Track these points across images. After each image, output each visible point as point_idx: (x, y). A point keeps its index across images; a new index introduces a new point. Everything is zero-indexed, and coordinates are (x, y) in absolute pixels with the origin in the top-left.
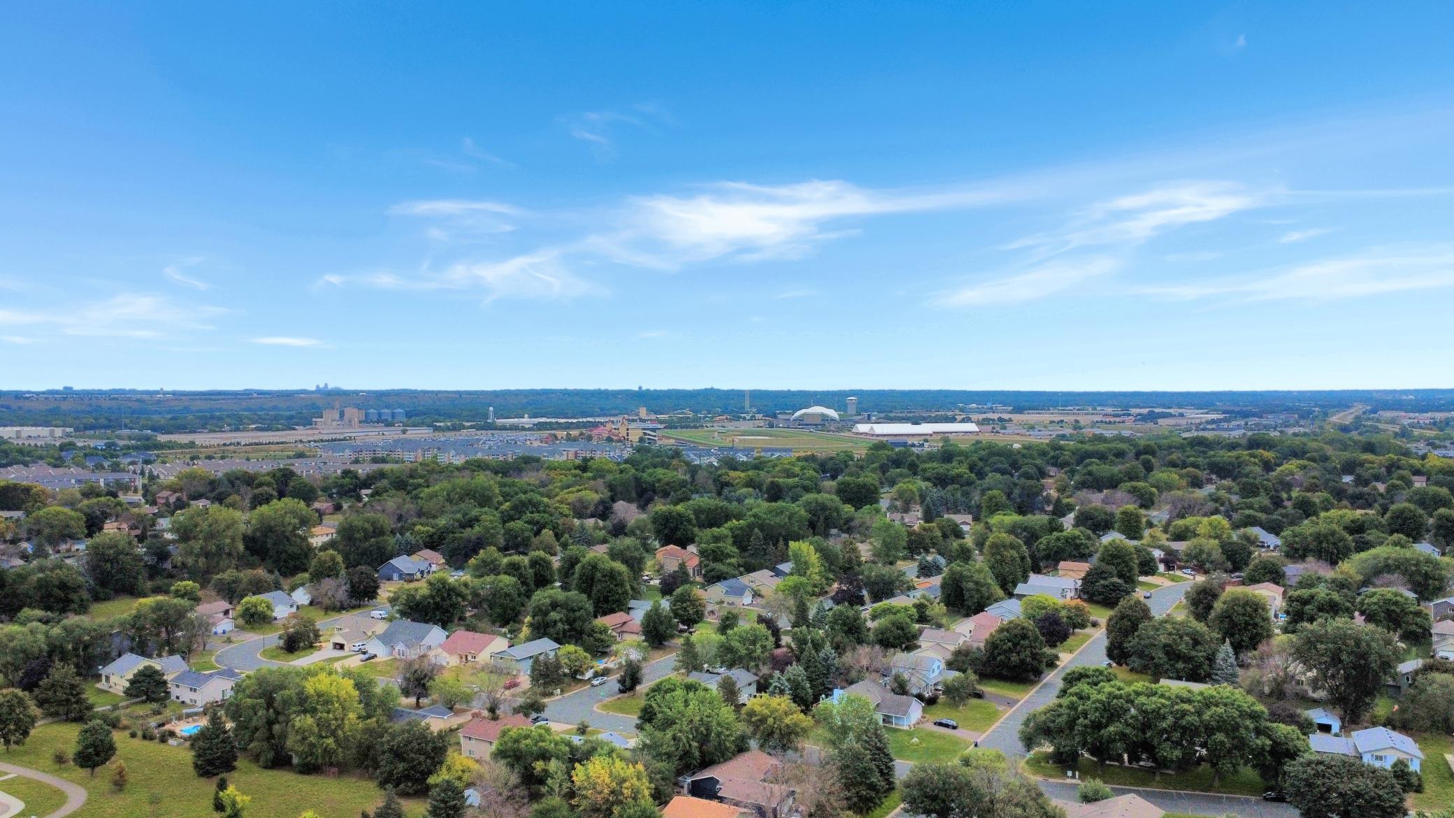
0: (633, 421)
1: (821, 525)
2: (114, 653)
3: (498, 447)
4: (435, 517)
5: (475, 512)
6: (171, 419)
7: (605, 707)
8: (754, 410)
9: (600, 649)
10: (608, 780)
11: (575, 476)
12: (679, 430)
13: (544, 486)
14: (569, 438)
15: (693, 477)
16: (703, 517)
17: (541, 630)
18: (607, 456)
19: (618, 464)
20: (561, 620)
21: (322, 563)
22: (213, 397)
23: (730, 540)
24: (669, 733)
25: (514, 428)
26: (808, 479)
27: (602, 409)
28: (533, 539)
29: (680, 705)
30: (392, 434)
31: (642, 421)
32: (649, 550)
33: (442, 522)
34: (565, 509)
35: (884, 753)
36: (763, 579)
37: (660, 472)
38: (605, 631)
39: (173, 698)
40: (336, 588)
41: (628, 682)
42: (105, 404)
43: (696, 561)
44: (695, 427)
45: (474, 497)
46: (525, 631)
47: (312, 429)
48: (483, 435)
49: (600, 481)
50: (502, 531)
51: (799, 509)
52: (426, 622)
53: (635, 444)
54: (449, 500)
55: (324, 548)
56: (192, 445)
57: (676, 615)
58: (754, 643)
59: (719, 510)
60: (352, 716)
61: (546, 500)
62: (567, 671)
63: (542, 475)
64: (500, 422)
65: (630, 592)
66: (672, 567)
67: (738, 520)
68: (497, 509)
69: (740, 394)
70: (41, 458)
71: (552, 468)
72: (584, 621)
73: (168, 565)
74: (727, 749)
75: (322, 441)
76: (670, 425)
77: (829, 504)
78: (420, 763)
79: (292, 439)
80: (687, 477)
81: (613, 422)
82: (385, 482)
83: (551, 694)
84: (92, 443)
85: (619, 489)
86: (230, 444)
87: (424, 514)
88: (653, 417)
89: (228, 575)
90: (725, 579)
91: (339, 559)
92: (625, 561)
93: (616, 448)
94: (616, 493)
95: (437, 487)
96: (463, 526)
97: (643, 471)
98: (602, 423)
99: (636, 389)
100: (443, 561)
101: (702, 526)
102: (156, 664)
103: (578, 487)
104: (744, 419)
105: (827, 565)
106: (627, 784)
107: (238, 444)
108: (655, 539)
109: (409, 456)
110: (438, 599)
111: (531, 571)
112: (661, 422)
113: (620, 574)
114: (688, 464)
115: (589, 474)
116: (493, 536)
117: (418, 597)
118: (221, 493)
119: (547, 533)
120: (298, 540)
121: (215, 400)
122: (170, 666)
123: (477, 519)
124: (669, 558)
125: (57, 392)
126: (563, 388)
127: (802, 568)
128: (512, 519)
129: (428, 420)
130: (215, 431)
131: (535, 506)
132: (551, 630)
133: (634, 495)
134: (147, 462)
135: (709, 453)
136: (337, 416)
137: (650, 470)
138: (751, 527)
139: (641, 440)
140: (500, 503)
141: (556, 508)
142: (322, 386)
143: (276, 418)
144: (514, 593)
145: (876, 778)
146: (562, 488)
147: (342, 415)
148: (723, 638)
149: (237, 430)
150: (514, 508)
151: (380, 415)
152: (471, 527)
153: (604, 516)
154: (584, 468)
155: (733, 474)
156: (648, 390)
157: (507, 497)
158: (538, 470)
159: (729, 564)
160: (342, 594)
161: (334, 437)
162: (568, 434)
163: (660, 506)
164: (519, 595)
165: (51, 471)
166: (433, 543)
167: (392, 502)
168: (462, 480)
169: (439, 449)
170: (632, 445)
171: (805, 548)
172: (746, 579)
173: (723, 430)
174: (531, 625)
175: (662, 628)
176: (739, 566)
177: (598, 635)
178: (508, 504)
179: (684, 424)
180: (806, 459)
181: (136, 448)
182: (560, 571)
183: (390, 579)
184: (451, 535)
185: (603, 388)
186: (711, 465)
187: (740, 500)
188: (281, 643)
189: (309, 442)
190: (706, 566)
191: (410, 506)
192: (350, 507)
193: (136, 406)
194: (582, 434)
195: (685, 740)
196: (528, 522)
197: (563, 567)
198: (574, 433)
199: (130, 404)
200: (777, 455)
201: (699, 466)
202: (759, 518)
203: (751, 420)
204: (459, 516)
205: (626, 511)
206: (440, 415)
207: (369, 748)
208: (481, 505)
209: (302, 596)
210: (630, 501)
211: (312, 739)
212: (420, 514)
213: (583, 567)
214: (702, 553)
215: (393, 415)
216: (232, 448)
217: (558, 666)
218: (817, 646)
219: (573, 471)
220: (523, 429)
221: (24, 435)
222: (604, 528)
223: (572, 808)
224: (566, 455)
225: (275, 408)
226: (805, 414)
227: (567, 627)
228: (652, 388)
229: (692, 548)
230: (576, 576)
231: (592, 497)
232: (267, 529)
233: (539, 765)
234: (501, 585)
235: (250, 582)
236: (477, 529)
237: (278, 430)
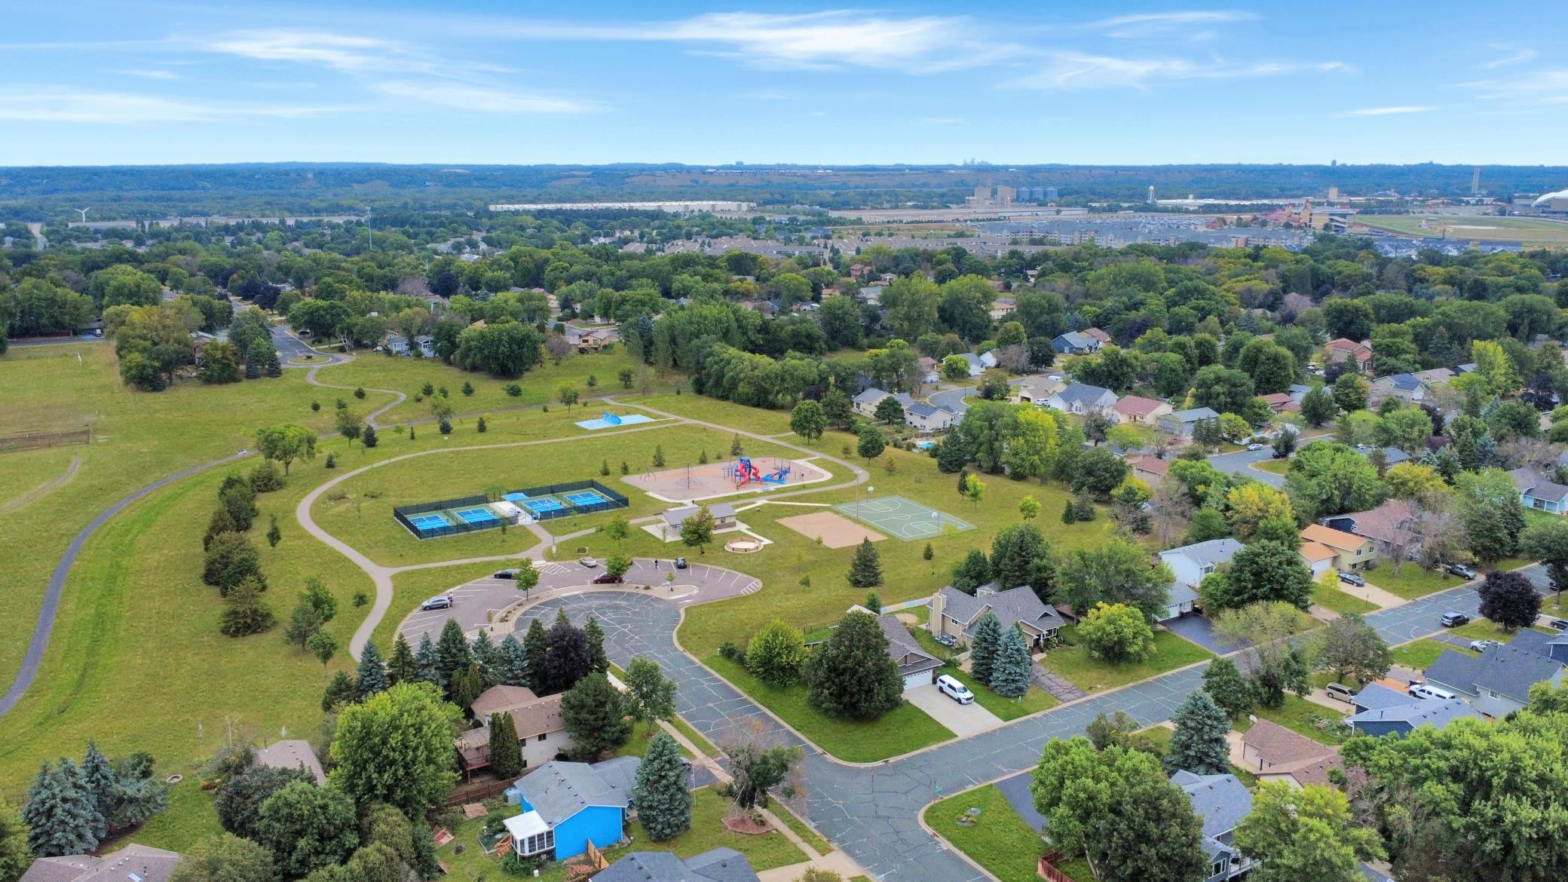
0: (1319, 204)
1: (1524, 329)
2: (860, 388)
3: (1159, 231)
4: (1101, 299)
5: (1141, 296)
6: (835, 195)
7: (1259, 466)
8: (1484, 192)
9: (1258, 420)
10: (1257, 500)
11: (1245, 265)
12: (1376, 216)
13: (1209, 274)
14: (1240, 224)
15: (1381, 273)
16: (1383, 312)
17: (1202, 400)
18: (1282, 243)
19: (1295, 253)
20: (1223, 393)
21: (1007, 332)
22: (869, 173)
23: (1411, 337)
24: (1314, 481)
25: (1177, 210)
26: (1526, 279)
27: (1282, 190)
28: (1197, 324)
29: (1328, 461)
30: (1046, 215)
31: (1331, 204)
32: (1319, 343)
33: (1108, 303)
34: (1232, 298)
35: (1518, 520)
36: (1440, 377)
37: (1342, 265)
38: (1265, 407)
39: (908, 423)
40: (1019, 354)
41: (1282, 449)
42: (776, 179)
43: (1368, 355)
44: (1399, 213)
45: (1139, 282)
46: (1189, 401)
47: (965, 207)
48: (1142, 218)
49: (1272, 271)
50: (1167, 315)
51: (1497, 309)
52: (1103, 386)
53: (1317, 232)
54: (1115, 283)
55: (1003, 320)
56: (859, 221)
57: (1337, 400)
58: (1412, 426)
59: (1403, 306)
60: (1052, 442)
61: (1212, 287)
62: (1225, 436)
63: (1209, 262)
64: (1162, 202)
65: (1293, 376)
66: (1341, 357)
67: (1423, 317)
68: (1161, 294)
69: (1466, 172)
70: (741, 231)
71: (1219, 255)
72: (1245, 395)
73: (878, 327)
74: (1366, 501)
75: (977, 220)
76: (1366, 210)
77: (1539, 306)
78: (1105, 479)
79: (949, 218)
80: (1374, 272)
81: (1294, 205)
82: (1050, 264)
83: (1211, 452)
84: (777, 217)
85: (1293, 280)
86: (894, 222)
87: (1090, 296)
88: (1345, 199)
89: (930, 336)
90: (1396, 373)
91: (1022, 329)
92: (1292, 348)
93: (1294, 235)
94: (1288, 284)
95: (1104, 270)
96: (1128, 309)
97: (1323, 263)
98: (1280, 207)
99: (1328, 163)
100: (1109, 339)
101: (1380, 321)
102: (897, 396)
103: (1247, 277)
104: (1468, 203)
105: (1517, 367)
106: (1273, 505)
107: (901, 221)
108: (1327, 333)
109: (1065, 239)
110: (1112, 368)
111: (1197, 352)
112: (1353, 205)
113: (1284, 358)
114: (1377, 256)
115: (1260, 264)
116: (1158, 319)
117: (1093, 365)
118: (905, 268)
119: (1212, 320)
120: (980, 312)
121: (871, 176)
122: (905, 400)
123: (1142, 303)
124: (1339, 349)
125: (731, 167)
126: (1235, 162)
127: (1486, 366)
128: (1176, 304)
129: (1082, 199)
130: (877, 209)
131: (1200, 293)
132: (1211, 401)
133: (1309, 287)
134: (828, 237)
135: (1409, 244)
136: (988, 193)
137: (1330, 262)
138: (1436, 325)
139: (1327, 227)
140: (1165, 289)
141: (1222, 296)
142: (969, 161)
143: (930, 196)
144: (1180, 369)
145: (1503, 534)
146: (1230, 277)
147: (994, 193)
148: (1381, 420)
149: (897, 207)
150: (1180, 294)
151: (1031, 193)
152: (1137, 309)
153: (1272, 307)
154: (1255, 256)
155: (1430, 269)
156: (1344, 166)
157: (1171, 283)
158: (1204, 257)
159: (1404, 360)
160: (1024, 358)
161: (989, 216)
162: (1239, 219)
163: (1336, 299)
164: (1184, 371)
165: (753, 242)
166: (1100, 323)
167: (1061, 281)
168: (1128, 265)
169: (1097, 232)
170: (1314, 234)
171: (1494, 351)
172: (1422, 376)
173: (1433, 216)
174: (1194, 396)
175: (1321, 410)
176: (1415, 362)
177: (1257, 410)
178: (1173, 290)
179: (1384, 208)
180: (1533, 256)
181: (814, 223)
182: (1223, 354)
183: (1062, 351)
184: (1117, 316)
185: (1286, 163)
186: (1409, 258)
187: (1430, 298)
188: (979, 393)
189: (966, 221)
190: (1378, 360)
191: (1077, 288)
192: (1020, 286)
193: (800, 181)
194: (1255, 219)
195: (1327, 488)
196: (1194, 308)
197: (1227, 351)
198: (1246, 217)
199: (795, 179)
200: (1500, 248)
201: (1390, 260)
202: (1448, 316)
203: (1477, 204)
204: (1125, 299)
205: (1298, 302)
206: (1094, 194)
207: (1065, 466)
208: (1146, 290)
209: (990, 359)
210: (1303, 293)
211: (1023, 455)
212: (1087, 295)
213: (1248, 349)
214: (1374, 347)
215: (1045, 194)
216: (895, 225)
217: (1218, 430)
218: (1476, 434)
219: (1243, 260)
220: (1187, 211)
221: (718, 208)
222: (1272, 319)
223: (1227, 518)
224: (1235, 242)
225: (925, 184)
226: (1554, 199)
227: (1229, 400)
228: (1349, 164)
229: (1367, 343)
230: (1241, 357)
231: (1261, 287)
232: (955, 301)
233: (1201, 489)
234: (1168, 360)
235: (948, 344)
236: (1142, 311)
237: (933, 208)
